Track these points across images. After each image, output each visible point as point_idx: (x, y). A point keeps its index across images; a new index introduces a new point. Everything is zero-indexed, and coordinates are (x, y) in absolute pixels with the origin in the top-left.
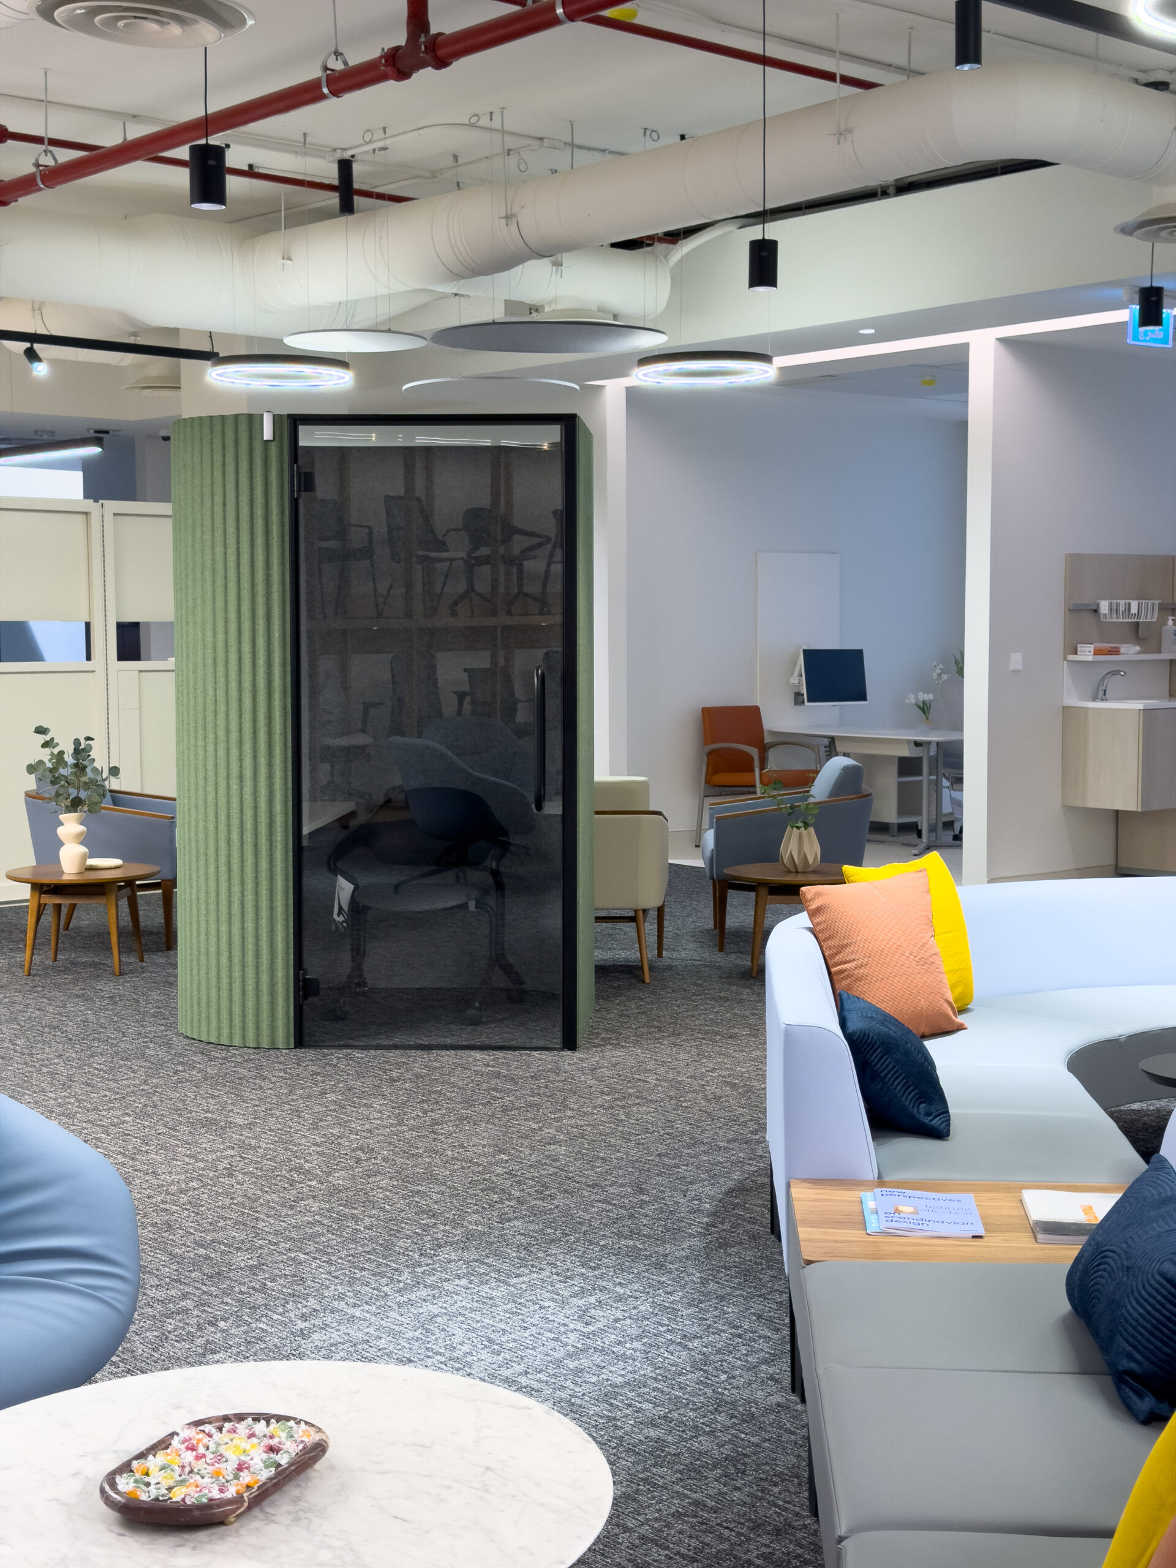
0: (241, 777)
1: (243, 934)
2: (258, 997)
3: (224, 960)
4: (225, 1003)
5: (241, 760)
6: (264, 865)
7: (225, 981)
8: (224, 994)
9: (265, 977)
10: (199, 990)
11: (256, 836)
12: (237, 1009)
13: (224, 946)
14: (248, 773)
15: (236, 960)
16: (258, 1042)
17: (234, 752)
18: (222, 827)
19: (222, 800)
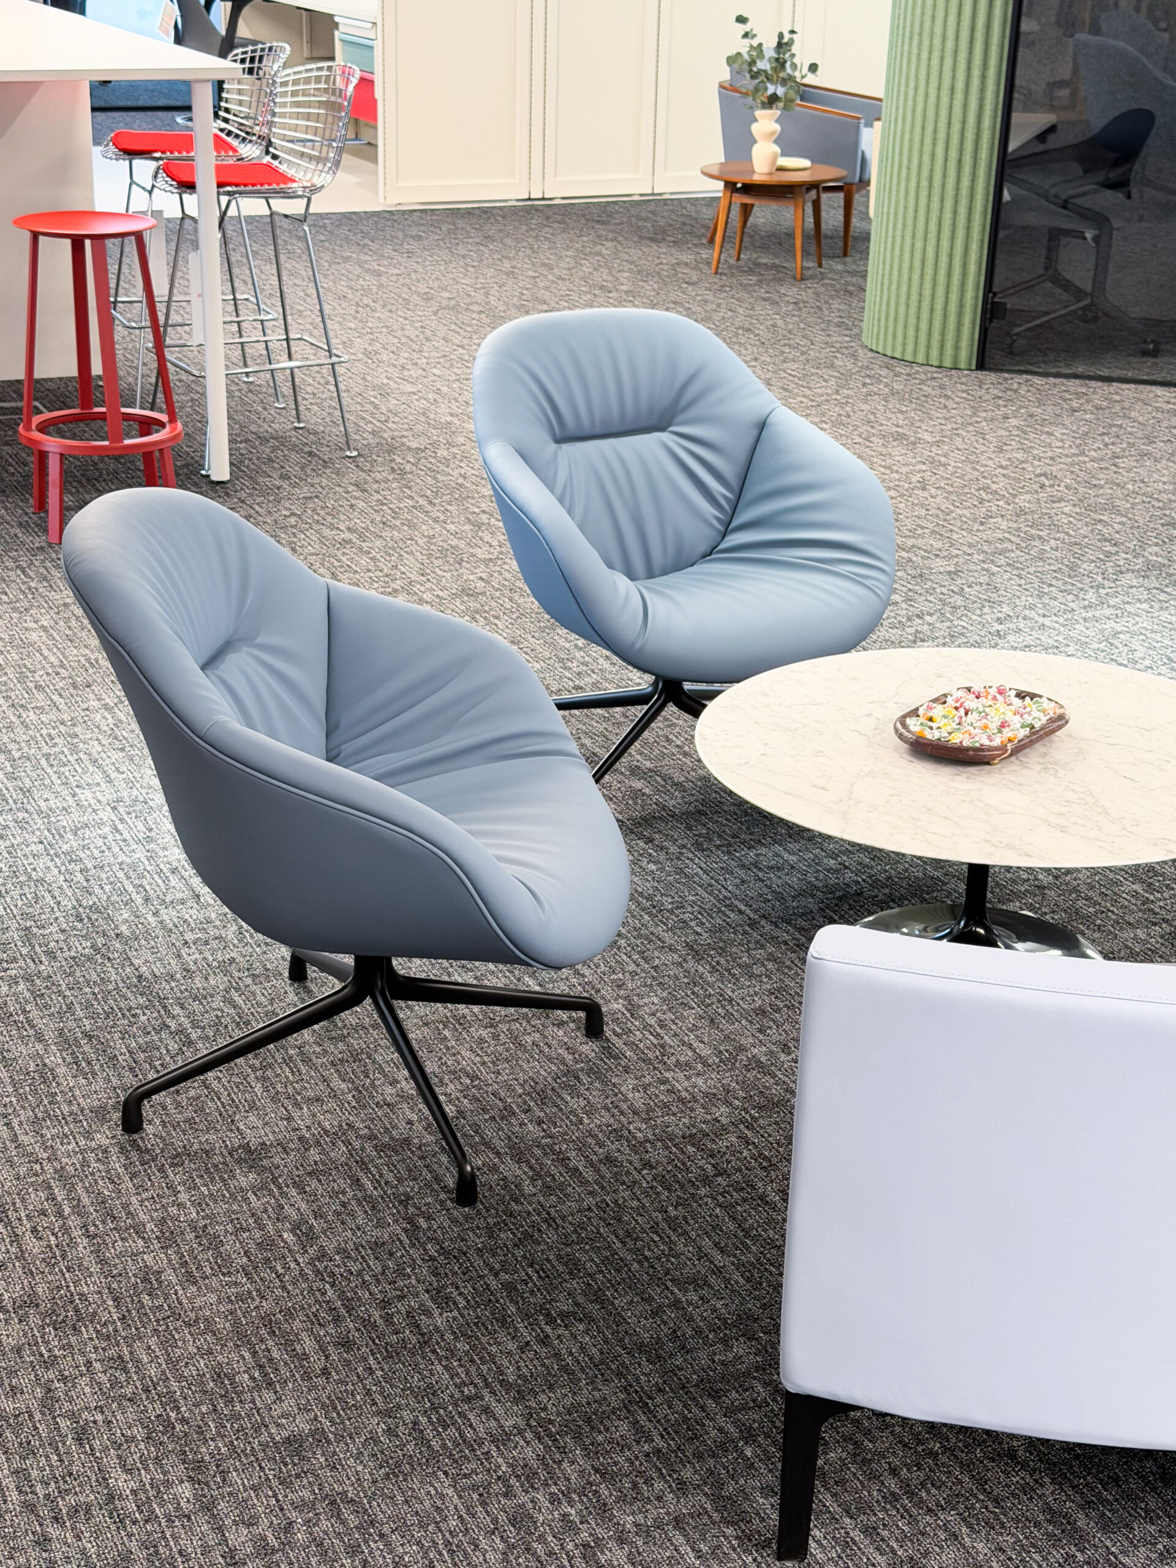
0: (952, 89)
1: (937, 252)
2: (945, 316)
3: (916, 277)
4: (912, 320)
5: (954, 70)
6: (966, 182)
7: (914, 297)
8: (913, 311)
9: (954, 297)
10: (888, 305)
11: (961, 151)
12: (924, 327)
13: (917, 263)
14: (960, 85)
15: (928, 278)
16: (941, 361)
17: (948, 62)
18: (928, 140)
19: (931, 112)
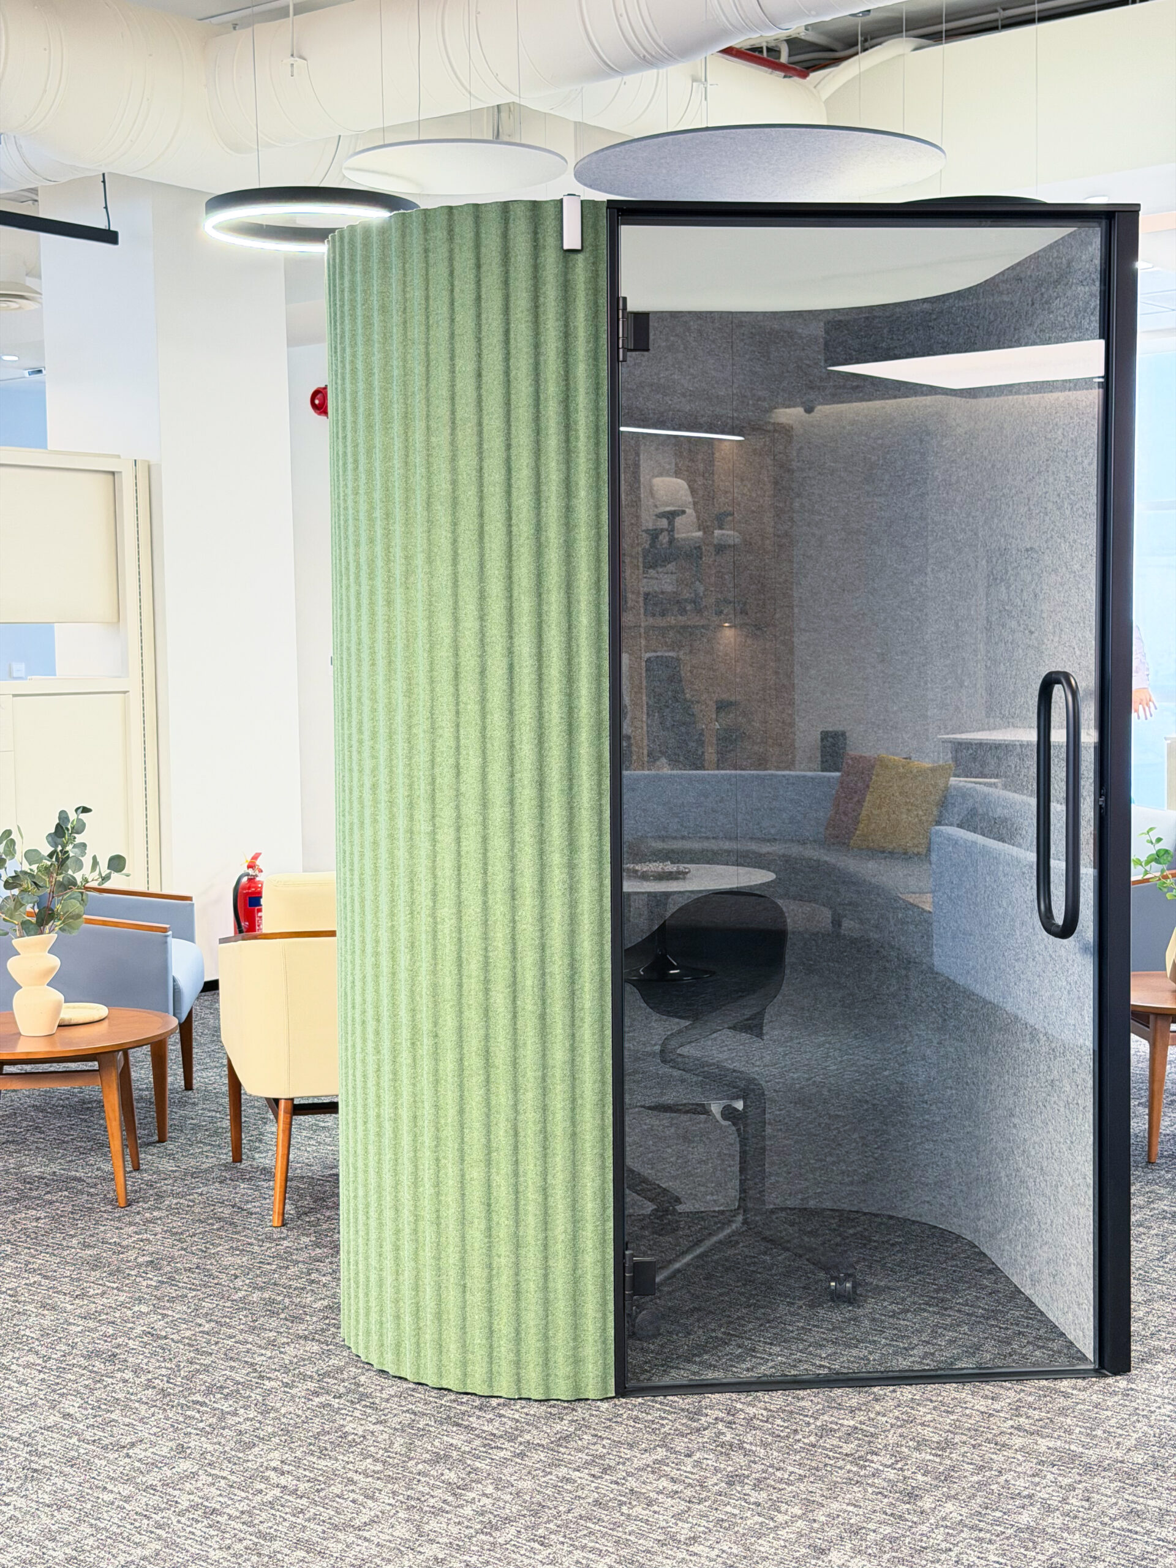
12: (504, 1326)
16: (547, 1388)
